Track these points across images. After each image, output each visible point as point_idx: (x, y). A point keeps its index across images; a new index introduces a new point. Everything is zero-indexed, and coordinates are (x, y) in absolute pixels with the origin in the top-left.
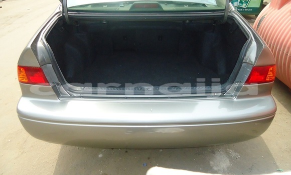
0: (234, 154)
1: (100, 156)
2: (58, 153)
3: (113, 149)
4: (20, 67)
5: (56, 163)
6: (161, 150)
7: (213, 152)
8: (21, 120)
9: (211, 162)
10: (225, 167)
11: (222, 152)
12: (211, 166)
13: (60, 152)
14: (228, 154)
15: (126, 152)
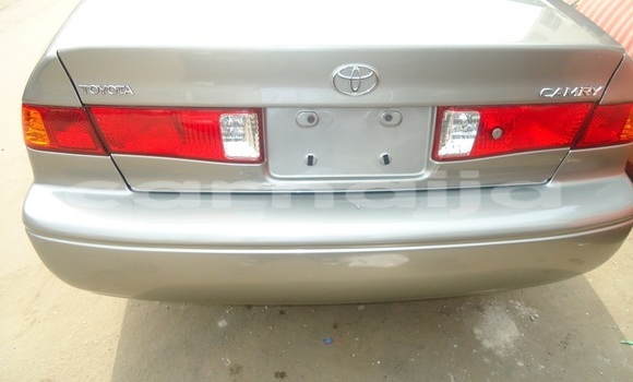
0: (524, 311)
1: (222, 324)
2: (121, 320)
3: (249, 307)
4: (27, 108)
5: (116, 344)
6: (361, 307)
7: (480, 308)
8: (35, 242)
9: (477, 331)
10: (508, 340)
11: (498, 308)
12: (479, 338)
13: (125, 317)
14: (512, 311)
15: (282, 313)
